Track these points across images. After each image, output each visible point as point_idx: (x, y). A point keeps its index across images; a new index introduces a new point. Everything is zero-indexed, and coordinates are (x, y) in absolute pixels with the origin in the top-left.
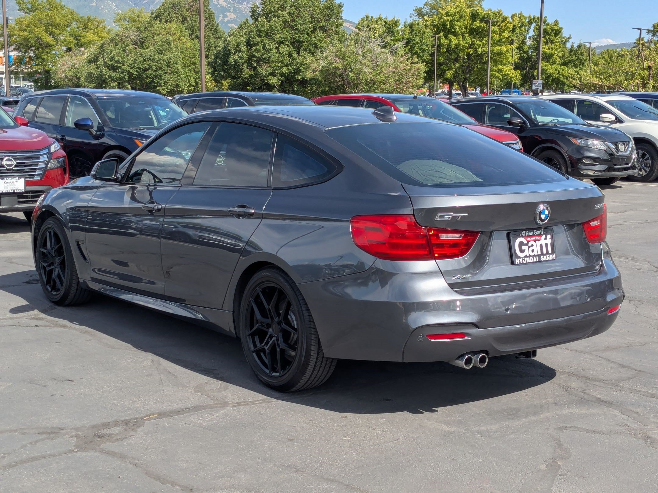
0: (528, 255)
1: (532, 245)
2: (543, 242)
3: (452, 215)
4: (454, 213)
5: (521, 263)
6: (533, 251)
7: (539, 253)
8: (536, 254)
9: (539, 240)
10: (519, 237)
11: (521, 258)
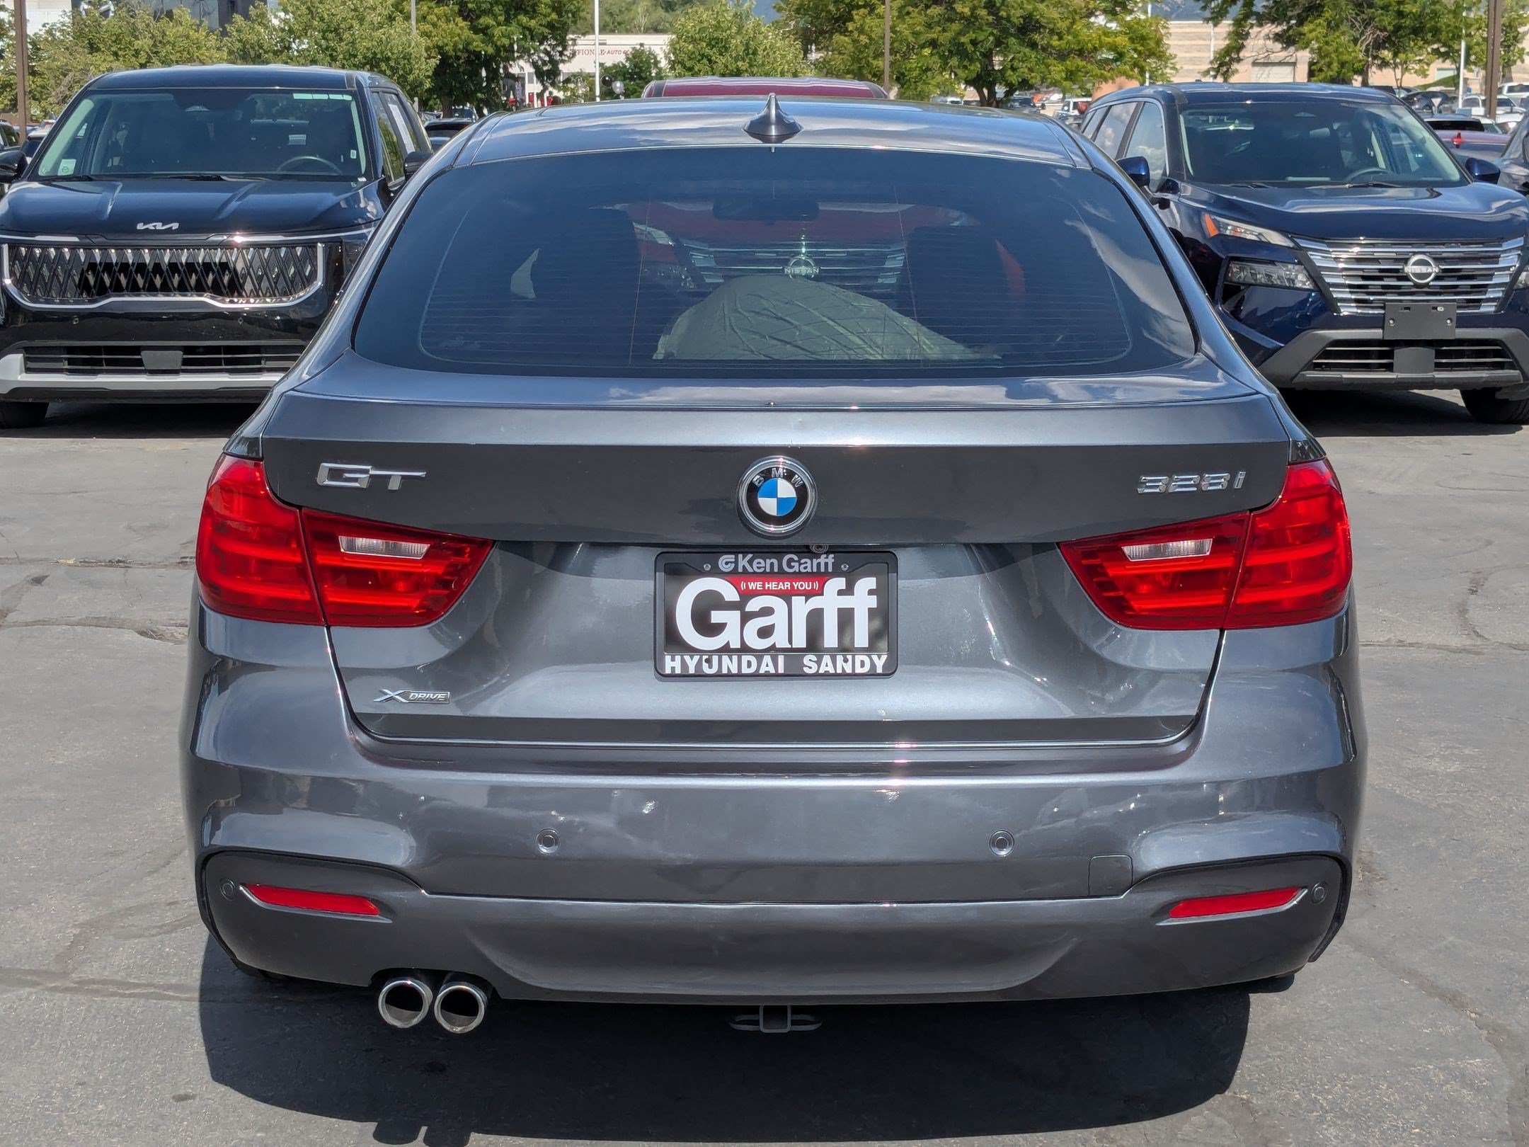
0: (736, 644)
1: (767, 611)
2: (831, 600)
3: (366, 472)
4: (376, 467)
5: (692, 671)
6: (765, 632)
7: (800, 641)
8: (783, 643)
9: (808, 595)
10: (702, 574)
11: (692, 650)
